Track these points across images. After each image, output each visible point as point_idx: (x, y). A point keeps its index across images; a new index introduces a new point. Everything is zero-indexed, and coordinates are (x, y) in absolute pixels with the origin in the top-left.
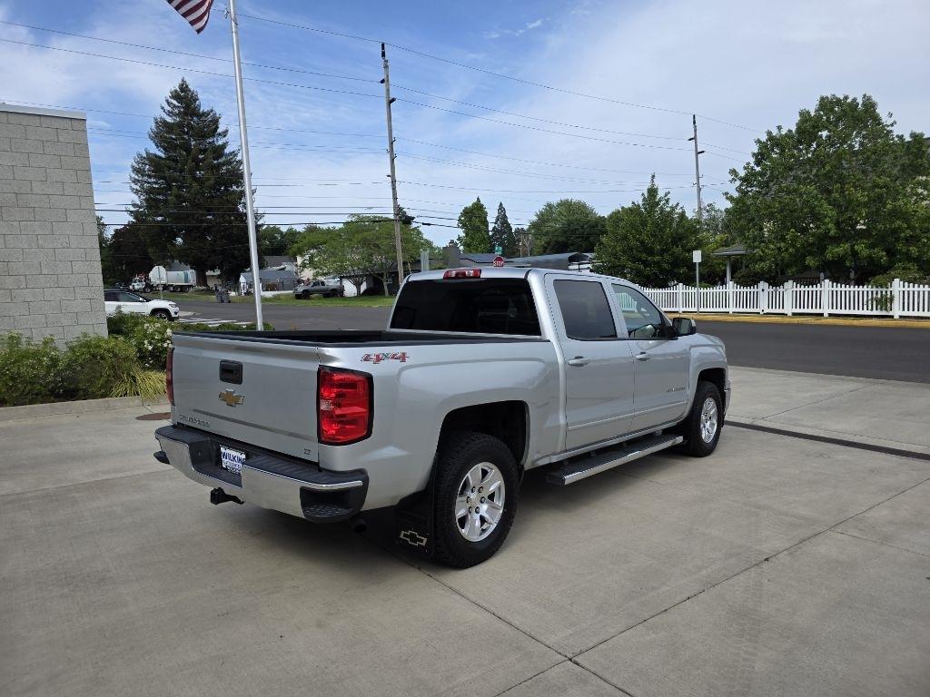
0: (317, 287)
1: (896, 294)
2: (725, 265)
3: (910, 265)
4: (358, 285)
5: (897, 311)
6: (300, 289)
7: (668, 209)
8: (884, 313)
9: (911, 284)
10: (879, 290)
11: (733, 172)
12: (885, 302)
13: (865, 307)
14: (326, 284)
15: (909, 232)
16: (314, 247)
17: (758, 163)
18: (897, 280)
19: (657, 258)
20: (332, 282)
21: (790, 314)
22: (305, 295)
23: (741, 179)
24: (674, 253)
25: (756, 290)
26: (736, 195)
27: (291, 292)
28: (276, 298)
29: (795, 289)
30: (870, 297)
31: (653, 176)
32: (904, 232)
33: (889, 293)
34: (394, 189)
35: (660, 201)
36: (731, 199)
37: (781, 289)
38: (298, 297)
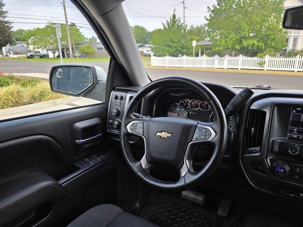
0: (36, 54)
1: (266, 61)
2: (199, 49)
3: (271, 49)
4: (54, 53)
5: (266, 67)
6: (29, 54)
7: (180, 25)
8: (261, 68)
9: (272, 57)
10: (260, 59)
11: (208, 8)
12: (262, 64)
13: (254, 66)
14: (40, 52)
15: (273, 36)
16: (33, 36)
17: (219, 5)
18: (267, 55)
19: (176, 45)
20: (43, 52)
21: (226, 68)
22: (31, 57)
23: (211, 11)
24: (182, 43)
25: (213, 58)
26: (209, 18)
27: (25, 55)
28: (19, 58)
29: (228, 58)
30: (256, 62)
31: (175, 10)
32: (271, 36)
33: (264, 60)
34: (65, 10)
35: (177, 20)
36: (207, 19)
37: (223, 58)
38: (28, 57)
